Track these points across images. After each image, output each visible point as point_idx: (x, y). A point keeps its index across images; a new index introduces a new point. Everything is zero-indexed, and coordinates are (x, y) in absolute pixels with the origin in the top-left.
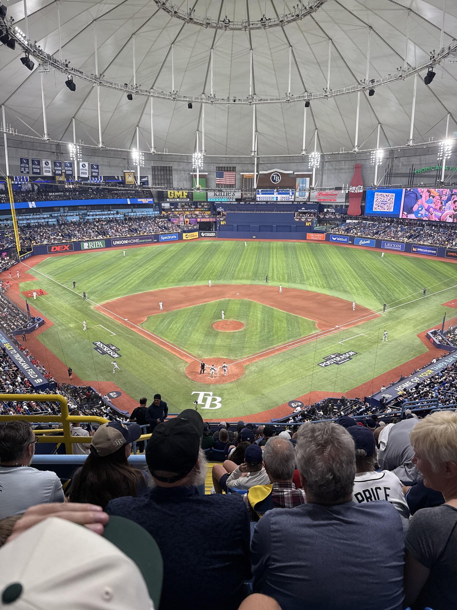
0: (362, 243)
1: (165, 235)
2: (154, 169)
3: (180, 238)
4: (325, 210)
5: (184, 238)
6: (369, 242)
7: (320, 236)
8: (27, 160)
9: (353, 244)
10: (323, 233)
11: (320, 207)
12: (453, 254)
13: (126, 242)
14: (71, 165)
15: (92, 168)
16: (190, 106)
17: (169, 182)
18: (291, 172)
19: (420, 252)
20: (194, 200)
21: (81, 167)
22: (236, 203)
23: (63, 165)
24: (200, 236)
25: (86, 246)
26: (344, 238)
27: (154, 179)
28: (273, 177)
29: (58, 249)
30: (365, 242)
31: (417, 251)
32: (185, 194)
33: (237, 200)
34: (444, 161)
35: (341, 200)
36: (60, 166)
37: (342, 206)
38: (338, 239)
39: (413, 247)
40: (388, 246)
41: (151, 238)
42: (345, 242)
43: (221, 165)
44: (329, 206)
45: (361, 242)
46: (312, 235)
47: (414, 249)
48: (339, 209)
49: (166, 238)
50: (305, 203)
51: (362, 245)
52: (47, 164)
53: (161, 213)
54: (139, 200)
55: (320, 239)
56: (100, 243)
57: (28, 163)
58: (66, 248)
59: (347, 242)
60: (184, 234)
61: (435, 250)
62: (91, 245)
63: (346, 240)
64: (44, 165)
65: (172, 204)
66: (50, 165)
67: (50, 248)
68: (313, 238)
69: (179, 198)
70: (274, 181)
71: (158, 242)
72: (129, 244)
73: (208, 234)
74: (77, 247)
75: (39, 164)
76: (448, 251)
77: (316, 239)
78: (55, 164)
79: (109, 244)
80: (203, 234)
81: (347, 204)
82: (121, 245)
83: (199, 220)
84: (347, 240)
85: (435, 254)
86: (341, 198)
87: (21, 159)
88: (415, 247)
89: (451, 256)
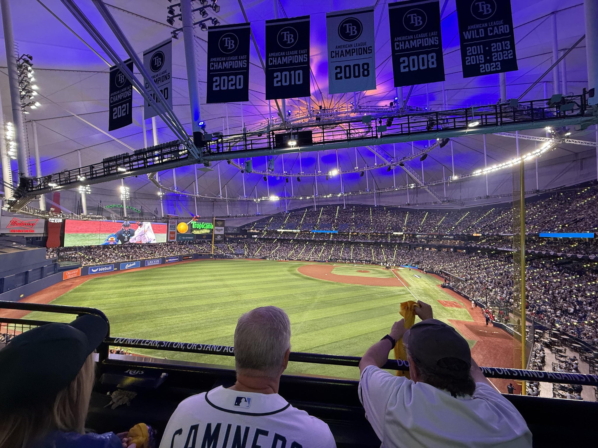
0: (129, 266)
6: (134, 264)
7: (75, 273)
9: (119, 270)
10: (78, 268)
12: (185, 258)
19: (170, 261)
26: (108, 267)
30: (131, 265)
35: (39, 231)
37: (40, 237)
38: (100, 270)
40: (150, 263)
42: (110, 270)
45: (127, 266)
46: (67, 273)
47: (167, 261)
51: (129, 269)
55: (76, 275)
59: (112, 269)
61: (177, 258)
63: (110, 268)
68: (69, 277)
76: (183, 257)
77: (72, 277)
84: (112, 268)
88: (167, 259)
89: (185, 259)
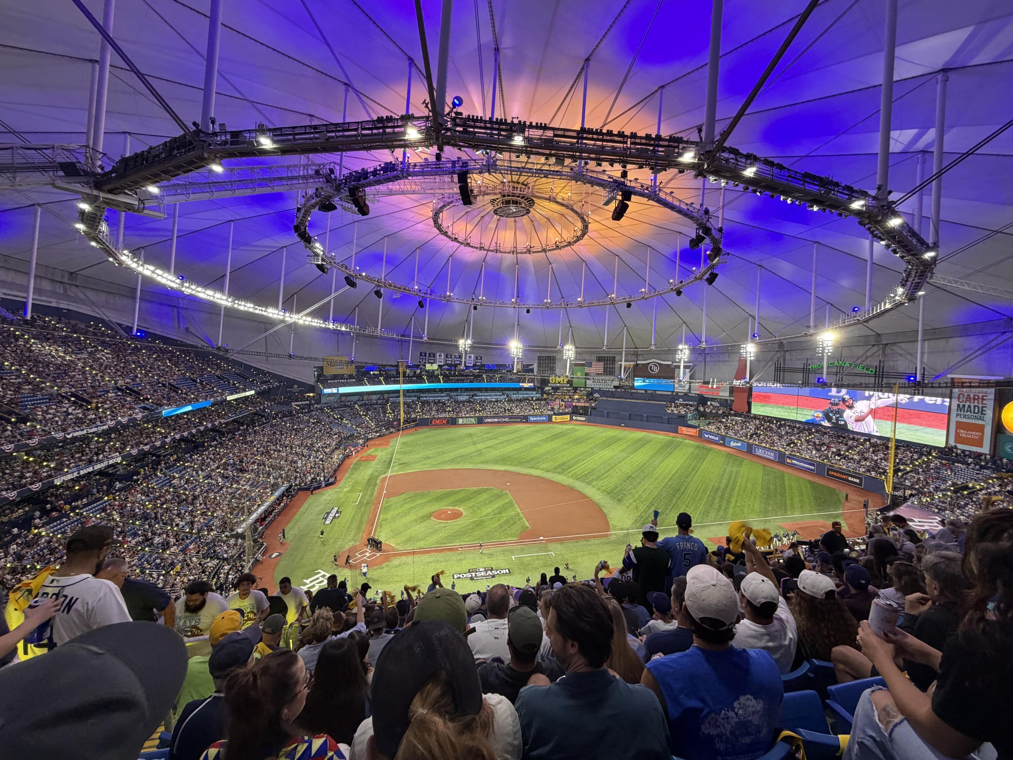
1: (533, 416)
2: (539, 358)
3: (550, 419)
4: (709, 403)
5: (554, 420)
6: (739, 444)
7: (692, 431)
8: (426, 354)
9: (724, 444)
10: (697, 428)
11: (702, 400)
12: (835, 474)
13: (496, 420)
14: (460, 357)
15: (477, 358)
16: (528, 311)
17: (552, 369)
18: (670, 363)
19: (795, 465)
20: (574, 386)
21: (468, 358)
22: (614, 390)
23: (453, 357)
24: (571, 419)
25: (460, 421)
26: (716, 436)
27: (539, 366)
28: (651, 367)
29: (438, 422)
30: (735, 444)
31: (792, 464)
32: (566, 380)
33: (615, 387)
34: (825, 358)
35: (725, 394)
36: (451, 357)
37: (727, 400)
38: (710, 437)
39: (788, 457)
40: (760, 452)
41: (521, 418)
43: (601, 355)
44: (713, 400)
45: (733, 444)
46: (684, 429)
47: (788, 461)
48: (724, 403)
49: (535, 419)
50: (686, 394)
51: (733, 448)
52: (440, 356)
53: (542, 395)
54: (521, 384)
55: (693, 434)
56: (473, 420)
57: (425, 356)
58: (445, 422)
59: (718, 441)
60: (554, 417)
61: (813, 465)
62: (465, 421)
63: (717, 439)
64: (438, 357)
65: (553, 388)
66: (443, 357)
67: (431, 421)
68: (685, 433)
69: (559, 383)
70: (653, 371)
71: (527, 422)
72: (498, 422)
73: (579, 418)
74: (453, 422)
75: (434, 356)
76: (829, 470)
77: (688, 433)
78: (447, 356)
79: (480, 421)
80: (574, 418)
81: (731, 398)
82: (491, 423)
83: (574, 404)
84: (719, 439)
85: (814, 470)
86: (725, 391)
87: (421, 353)
88: (789, 458)
89: (833, 476)
